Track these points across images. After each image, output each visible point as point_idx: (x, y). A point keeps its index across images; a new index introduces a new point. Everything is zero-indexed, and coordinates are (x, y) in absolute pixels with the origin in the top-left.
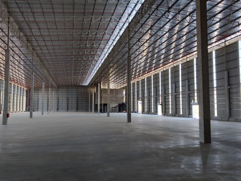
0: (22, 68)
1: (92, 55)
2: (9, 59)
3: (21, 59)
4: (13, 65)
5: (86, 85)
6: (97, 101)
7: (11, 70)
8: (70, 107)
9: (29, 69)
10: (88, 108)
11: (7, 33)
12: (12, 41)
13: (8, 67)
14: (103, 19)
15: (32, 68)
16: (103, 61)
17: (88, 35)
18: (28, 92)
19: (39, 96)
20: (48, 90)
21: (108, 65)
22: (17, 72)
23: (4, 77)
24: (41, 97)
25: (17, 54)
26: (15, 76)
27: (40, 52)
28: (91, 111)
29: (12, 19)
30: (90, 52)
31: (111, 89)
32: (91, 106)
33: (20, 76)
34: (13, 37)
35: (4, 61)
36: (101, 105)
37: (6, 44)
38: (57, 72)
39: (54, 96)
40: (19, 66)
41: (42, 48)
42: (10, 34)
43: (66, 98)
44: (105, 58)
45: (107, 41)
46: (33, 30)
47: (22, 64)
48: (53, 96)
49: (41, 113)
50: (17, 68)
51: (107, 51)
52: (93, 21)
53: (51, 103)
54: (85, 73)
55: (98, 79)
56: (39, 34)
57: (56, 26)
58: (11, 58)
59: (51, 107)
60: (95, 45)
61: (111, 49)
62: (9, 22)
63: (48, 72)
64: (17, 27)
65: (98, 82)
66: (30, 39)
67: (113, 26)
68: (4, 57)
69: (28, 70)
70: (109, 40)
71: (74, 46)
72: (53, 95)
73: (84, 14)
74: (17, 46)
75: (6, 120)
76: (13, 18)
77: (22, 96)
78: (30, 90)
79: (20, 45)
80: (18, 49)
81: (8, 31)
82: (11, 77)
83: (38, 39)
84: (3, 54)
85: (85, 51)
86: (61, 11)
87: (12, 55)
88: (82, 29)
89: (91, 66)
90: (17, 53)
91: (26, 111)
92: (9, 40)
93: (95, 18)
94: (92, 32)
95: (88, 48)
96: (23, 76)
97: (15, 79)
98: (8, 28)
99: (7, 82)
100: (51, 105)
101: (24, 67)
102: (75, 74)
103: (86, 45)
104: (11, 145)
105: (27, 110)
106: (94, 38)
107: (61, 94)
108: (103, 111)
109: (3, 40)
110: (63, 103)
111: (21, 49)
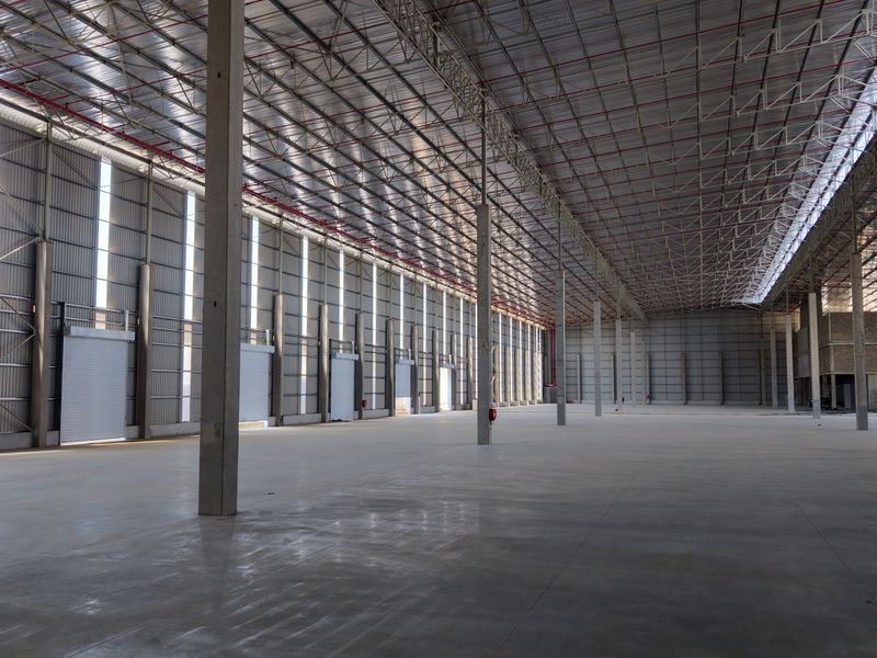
0: (527, 260)
1: (777, 180)
2: (487, 236)
3: (523, 229)
4: (500, 252)
5: (755, 301)
6: (806, 363)
7: (493, 271)
8: (695, 389)
9: (548, 262)
10: (769, 393)
11: (479, 152)
12: (495, 176)
13: (487, 260)
14: (820, 32)
15: (557, 255)
16: (825, 201)
17: (758, 106)
18: (549, 337)
19: (585, 349)
20: (614, 329)
21: (849, 216)
22: (512, 274)
23: (475, 295)
24: (592, 353)
25: (509, 216)
26: (506, 288)
27: (583, 198)
28: (783, 404)
29: (492, 105)
30: (769, 171)
31: (869, 314)
32: (782, 384)
33: (522, 287)
34: (496, 161)
35: (474, 241)
36: (825, 380)
37: (477, 187)
38: (641, 261)
39: (633, 348)
40: (517, 253)
41: (589, 184)
42: (489, 154)
43: (678, 356)
44: (838, 185)
45: (843, 116)
46: (556, 127)
47: (527, 246)
48: (630, 348)
49: (592, 409)
50: (511, 262)
51: (846, 156)
52: (779, 48)
53: (627, 373)
54: (749, 255)
55: (809, 277)
56: (578, 136)
57: (634, 96)
58: (494, 232)
59: (627, 389)
60: (790, 139)
61: (862, 144)
62: (483, 115)
63: (611, 265)
64: (507, 126)
65: (806, 287)
66: (548, 160)
67: (870, 49)
68: (475, 231)
69: (546, 266)
70: (851, 110)
71: (702, 158)
72: (633, 346)
73: (739, 28)
74: (508, 190)
75: (489, 430)
76: (495, 98)
77: (528, 353)
78: (553, 332)
79: (517, 184)
80: (513, 200)
81: (483, 146)
82: (496, 290)
83: (574, 156)
84: (470, 223)
85: (749, 172)
86: (650, 37)
87: (496, 221)
88: (732, 87)
89: (776, 228)
90: (509, 211)
91: (545, 401)
92: (487, 174)
93: (787, 35)
94: (772, 94)
95: (761, 156)
96: (531, 284)
97: (508, 297)
98: (480, 135)
99: (484, 310)
100: (627, 381)
101: (533, 256)
102: (710, 262)
103: (750, 145)
104: (507, 510)
105: (548, 397)
106: (785, 115)
107: (661, 339)
108: (834, 405)
109: (469, 175)
110: (670, 372)
111: (522, 197)
